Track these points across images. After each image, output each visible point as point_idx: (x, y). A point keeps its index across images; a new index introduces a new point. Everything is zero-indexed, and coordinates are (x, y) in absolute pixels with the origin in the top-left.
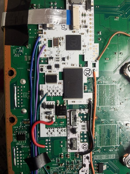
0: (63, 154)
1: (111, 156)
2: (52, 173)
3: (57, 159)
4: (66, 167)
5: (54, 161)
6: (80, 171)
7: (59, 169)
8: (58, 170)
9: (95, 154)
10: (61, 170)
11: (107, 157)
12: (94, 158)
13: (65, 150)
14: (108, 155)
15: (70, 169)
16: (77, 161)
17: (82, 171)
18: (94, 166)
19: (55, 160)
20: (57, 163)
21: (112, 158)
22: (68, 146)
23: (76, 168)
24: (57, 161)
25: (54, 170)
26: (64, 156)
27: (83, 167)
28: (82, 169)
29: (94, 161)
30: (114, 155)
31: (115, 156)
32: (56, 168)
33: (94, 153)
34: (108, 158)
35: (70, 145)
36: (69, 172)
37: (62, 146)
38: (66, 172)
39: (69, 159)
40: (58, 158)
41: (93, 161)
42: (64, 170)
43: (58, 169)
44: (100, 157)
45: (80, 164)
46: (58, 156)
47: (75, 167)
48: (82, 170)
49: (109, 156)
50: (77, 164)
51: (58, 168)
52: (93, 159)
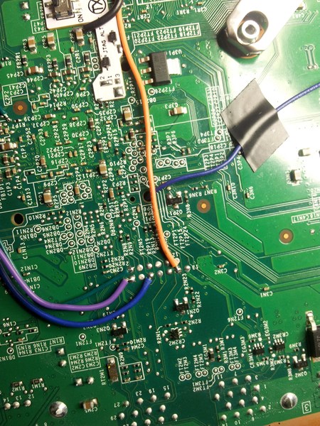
0: (33, 38)
1: (187, 29)
2: (8, 104)
3: (17, 57)
4: (49, 80)
5: (10, 63)
6: (96, 85)
7: (30, 88)
8: (25, 92)
9: (136, 28)
10: (35, 89)
11: (174, 34)
12: (135, 41)
13: (40, 26)
14: (177, 28)
15: (65, 85)
16: (81, 54)
17: (102, 84)
18: (139, 66)
19: (13, 59)
20: (19, 70)
21: (190, 35)
22: (47, 11)
23: (82, 78)
24: (18, 64)
25: (15, 93)
26: (39, 44)
27: (104, 69)
28: (100, 75)
29: (136, 51)
30: (195, 26)
31: (198, 27)
32: (20, 84)
33: (130, 26)
34: (179, 36)
35: (50, 9)
36: (63, 93)
37: (28, 17)
38: (52, 95)
39: (56, 54)
40: (21, 55)
41: (131, 48)
42: (46, 89)
43: (24, 89)
44: (152, 34)
45: (93, 64)
46: (19, 49)
47: (78, 75)
48: (103, 80)
49: (180, 29)
50: (81, 64)
51: (25, 86)
52: (130, 43)
